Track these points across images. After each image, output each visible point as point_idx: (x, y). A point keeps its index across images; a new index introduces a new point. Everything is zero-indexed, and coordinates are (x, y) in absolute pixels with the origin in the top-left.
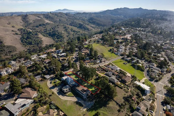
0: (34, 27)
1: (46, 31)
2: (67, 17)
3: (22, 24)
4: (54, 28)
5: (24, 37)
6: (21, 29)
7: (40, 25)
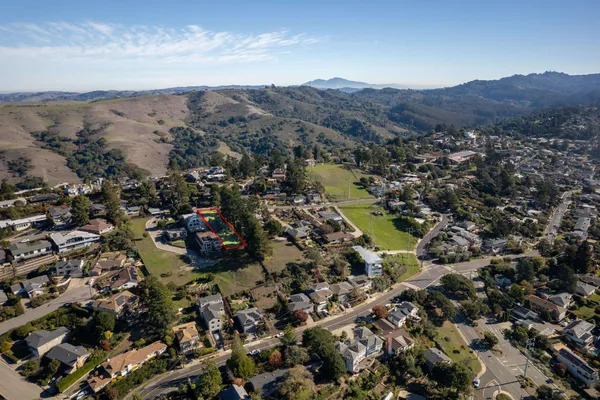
0: (214, 124)
1: (245, 137)
2: (322, 100)
3: (184, 116)
4: (269, 130)
5: (180, 149)
6: (179, 129)
7: (232, 121)
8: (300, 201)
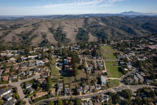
0: (89, 27)
1: (96, 31)
2: (122, 20)
4: (103, 30)
5: (80, 34)
6: (80, 28)
7: (94, 26)
8: (95, 58)
